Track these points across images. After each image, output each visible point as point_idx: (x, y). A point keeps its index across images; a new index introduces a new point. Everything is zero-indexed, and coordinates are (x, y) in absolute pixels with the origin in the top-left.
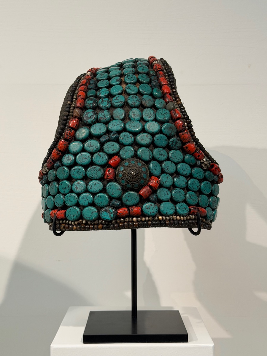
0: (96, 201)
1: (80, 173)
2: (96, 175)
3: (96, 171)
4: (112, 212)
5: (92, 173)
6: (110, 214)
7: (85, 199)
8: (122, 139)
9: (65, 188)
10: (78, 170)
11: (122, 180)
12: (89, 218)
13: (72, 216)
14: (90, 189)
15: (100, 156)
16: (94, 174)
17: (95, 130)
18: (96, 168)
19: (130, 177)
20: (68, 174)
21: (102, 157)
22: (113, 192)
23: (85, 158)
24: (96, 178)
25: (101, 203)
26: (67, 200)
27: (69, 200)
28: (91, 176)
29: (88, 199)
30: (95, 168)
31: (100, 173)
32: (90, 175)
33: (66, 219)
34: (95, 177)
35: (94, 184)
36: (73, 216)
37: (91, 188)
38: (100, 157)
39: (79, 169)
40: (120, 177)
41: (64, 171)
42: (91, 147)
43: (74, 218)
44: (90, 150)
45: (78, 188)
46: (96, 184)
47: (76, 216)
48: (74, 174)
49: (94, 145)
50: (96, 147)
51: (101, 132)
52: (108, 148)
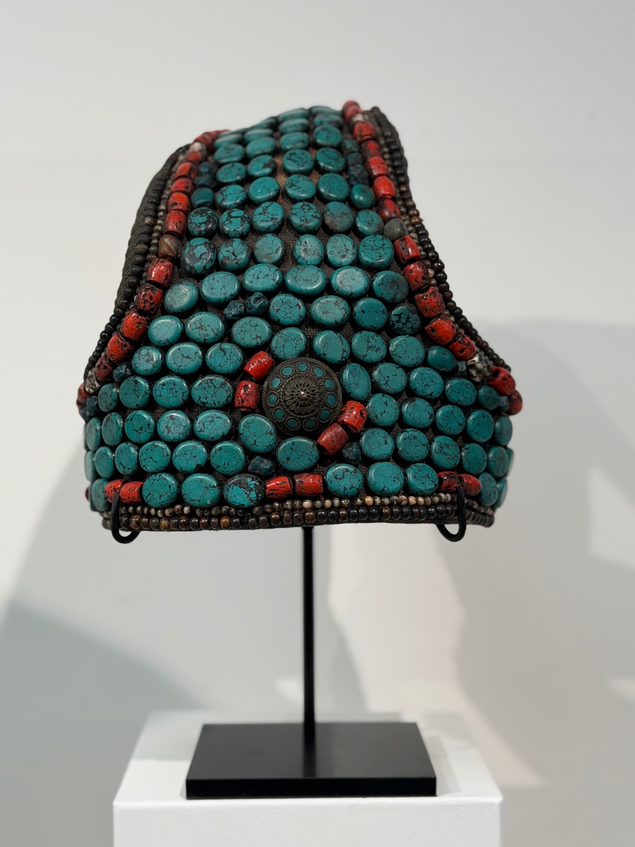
0: (215, 461)
1: (176, 392)
2: (214, 398)
3: (215, 387)
4: (252, 486)
5: (205, 392)
6: (248, 493)
7: (188, 457)
8: (278, 310)
9: (141, 429)
10: (171, 386)
11: (276, 410)
12: (199, 501)
13: (156, 495)
14: (201, 431)
15: (225, 352)
16: (209, 396)
17: (212, 289)
18: (213, 381)
19: (295, 402)
20: (147, 396)
21: (228, 356)
22: (255, 438)
23: (188, 357)
24: (214, 406)
25: (226, 464)
26: (145, 457)
27: (151, 458)
28: (203, 400)
29: (195, 457)
30: (211, 380)
31: (224, 392)
32: (200, 398)
33: (143, 503)
34: (212, 402)
35: (210, 419)
36: (160, 496)
37: (203, 429)
38: (225, 355)
39: (175, 384)
40: (271, 403)
41: (137, 389)
42: (203, 331)
43: (162, 500)
44: (199, 337)
45: (171, 429)
46: (215, 419)
47: (166, 496)
48: (160, 396)
49: (209, 326)
50: (213, 331)
51: (225, 294)
52: (242, 333)
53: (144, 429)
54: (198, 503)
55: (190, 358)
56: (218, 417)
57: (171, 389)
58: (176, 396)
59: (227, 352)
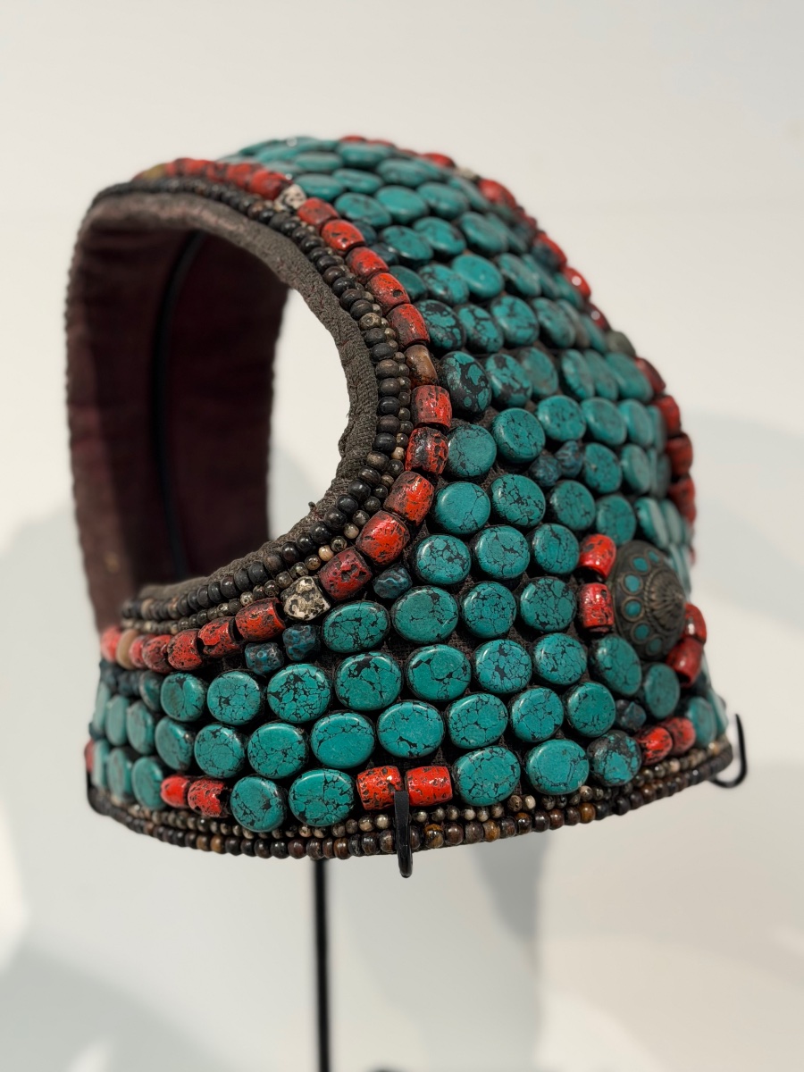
0: (576, 717)
1: (503, 609)
2: (556, 615)
3: (555, 596)
4: (633, 749)
5: (543, 606)
6: (629, 760)
7: (540, 714)
8: (596, 470)
9: (450, 676)
10: (495, 599)
11: (639, 625)
12: (565, 785)
13: (489, 786)
14: (554, 669)
15: (559, 539)
16: (550, 612)
17: (518, 437)
18: (552, 587)
19: (668, 612)
20: (456, 620)
21: (564, 544)
23: (512, 550)
24: (557, 627)
25: (595, 719)
26: (465, 723)
27: (476, 723)
28: (542, 619)
29: (550, 713)
30: (549, 585)
31: (568, 603)
32: (538, 616)
33: (459, 801)
34: (555, 622)
35: (560, 649)
36: (496, 785)
37: (556, 667)
38: (560, 544)
39: (500, 597)
40: (631, 616)
41: (437, 608)
42: (524, 506)
43: (499, 792)
44: (521, 516)
45: (506, 671)
46: (568, 649)
47: (507, 785)
48: (482, 617)
49: (529, 498)
50: (537, 505)
51: (535, 445)
52: (569, 507)
53: (454, 676)
54: (564, 788)
55: (515, 552)
56: (569, 645)
57: (496, 605)
58: (503, 616)
59: (562, 538)
